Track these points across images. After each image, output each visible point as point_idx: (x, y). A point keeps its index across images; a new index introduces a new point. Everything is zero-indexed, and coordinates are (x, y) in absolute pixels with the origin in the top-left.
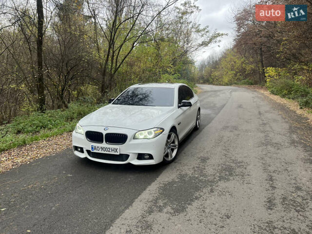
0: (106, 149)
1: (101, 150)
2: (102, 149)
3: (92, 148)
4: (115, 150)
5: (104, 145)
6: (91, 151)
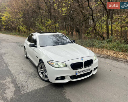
0: (84, 71)
1: (82, 72)
2: (82, 71)
3: (77, 73)
4: (89, 70)
5: (84, 69)
6: (76, 75)
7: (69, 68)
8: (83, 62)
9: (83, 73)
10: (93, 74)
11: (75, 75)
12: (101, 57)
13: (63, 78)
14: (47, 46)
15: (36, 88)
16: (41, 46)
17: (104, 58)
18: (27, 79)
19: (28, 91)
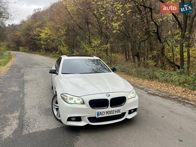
0: (110, 112)
1: (106, 114)
2: (107, 112)
3: (98, 114)
4: (118, 111)
5: (109, 109)
6: (97, 117)
7: (87, 106)
8: (109, 99)
9: (108, 115)
10: (126, 119)
11: (95, 117)
12: (160, 96)
13: (79, 119)
14: (71, 74)
15: (43, 129)
16: (63, 74)
17: (164, 97)
18: (38, 115)
19: (31, 132)
